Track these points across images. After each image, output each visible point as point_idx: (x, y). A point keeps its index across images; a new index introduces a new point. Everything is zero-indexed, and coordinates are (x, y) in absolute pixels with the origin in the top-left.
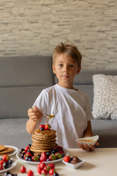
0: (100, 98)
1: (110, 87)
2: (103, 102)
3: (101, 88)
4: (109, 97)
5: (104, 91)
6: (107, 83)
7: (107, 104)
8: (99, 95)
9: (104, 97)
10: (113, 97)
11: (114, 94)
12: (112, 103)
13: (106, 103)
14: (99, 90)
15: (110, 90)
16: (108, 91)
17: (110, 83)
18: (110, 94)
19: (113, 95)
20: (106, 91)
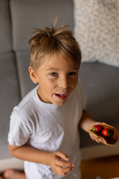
0: (86, 35)
1: (102, 18)
2: (91, 44)
3: (87, 19)
4: (100, 36)
5: (93, 24)
6: (97, 10)
7: (96, 47)
8: (85, 31)
9: (92, 35)
10: (106, 37)
11: (106, 31)
12: (104, 46)
13: (94, 45)
14: (85, 21)
15: (101, 24)
16: (98, 26)
17: (102, 10)
18: (101, 31)
19: (106, 34)
20: (96, 24)
